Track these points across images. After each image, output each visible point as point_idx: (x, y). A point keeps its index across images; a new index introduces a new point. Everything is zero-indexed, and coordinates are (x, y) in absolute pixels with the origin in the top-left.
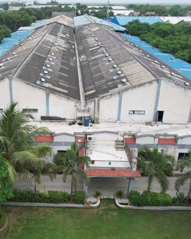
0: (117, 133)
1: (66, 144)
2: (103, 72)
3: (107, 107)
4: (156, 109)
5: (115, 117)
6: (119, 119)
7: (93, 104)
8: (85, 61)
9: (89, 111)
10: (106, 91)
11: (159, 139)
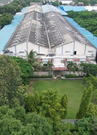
0: (61, 58)
1: (46, 62)
2: (57, 38)
3: (58, 50)
4: (74, 51)
5: (61, 54)
6: (62, 54)
7: (54, 49)
8: (50, 33)
9: (52, 52)
10: (58, 45)
11: (74, 60)
